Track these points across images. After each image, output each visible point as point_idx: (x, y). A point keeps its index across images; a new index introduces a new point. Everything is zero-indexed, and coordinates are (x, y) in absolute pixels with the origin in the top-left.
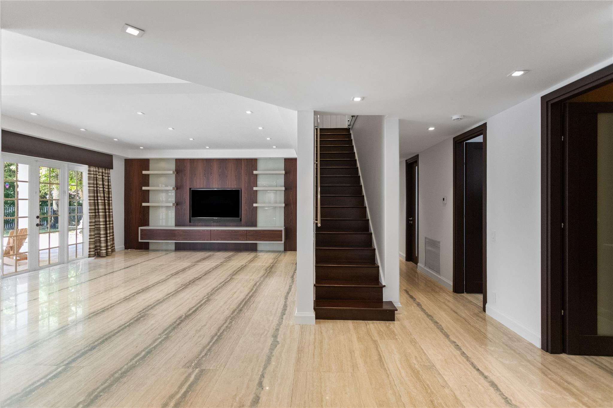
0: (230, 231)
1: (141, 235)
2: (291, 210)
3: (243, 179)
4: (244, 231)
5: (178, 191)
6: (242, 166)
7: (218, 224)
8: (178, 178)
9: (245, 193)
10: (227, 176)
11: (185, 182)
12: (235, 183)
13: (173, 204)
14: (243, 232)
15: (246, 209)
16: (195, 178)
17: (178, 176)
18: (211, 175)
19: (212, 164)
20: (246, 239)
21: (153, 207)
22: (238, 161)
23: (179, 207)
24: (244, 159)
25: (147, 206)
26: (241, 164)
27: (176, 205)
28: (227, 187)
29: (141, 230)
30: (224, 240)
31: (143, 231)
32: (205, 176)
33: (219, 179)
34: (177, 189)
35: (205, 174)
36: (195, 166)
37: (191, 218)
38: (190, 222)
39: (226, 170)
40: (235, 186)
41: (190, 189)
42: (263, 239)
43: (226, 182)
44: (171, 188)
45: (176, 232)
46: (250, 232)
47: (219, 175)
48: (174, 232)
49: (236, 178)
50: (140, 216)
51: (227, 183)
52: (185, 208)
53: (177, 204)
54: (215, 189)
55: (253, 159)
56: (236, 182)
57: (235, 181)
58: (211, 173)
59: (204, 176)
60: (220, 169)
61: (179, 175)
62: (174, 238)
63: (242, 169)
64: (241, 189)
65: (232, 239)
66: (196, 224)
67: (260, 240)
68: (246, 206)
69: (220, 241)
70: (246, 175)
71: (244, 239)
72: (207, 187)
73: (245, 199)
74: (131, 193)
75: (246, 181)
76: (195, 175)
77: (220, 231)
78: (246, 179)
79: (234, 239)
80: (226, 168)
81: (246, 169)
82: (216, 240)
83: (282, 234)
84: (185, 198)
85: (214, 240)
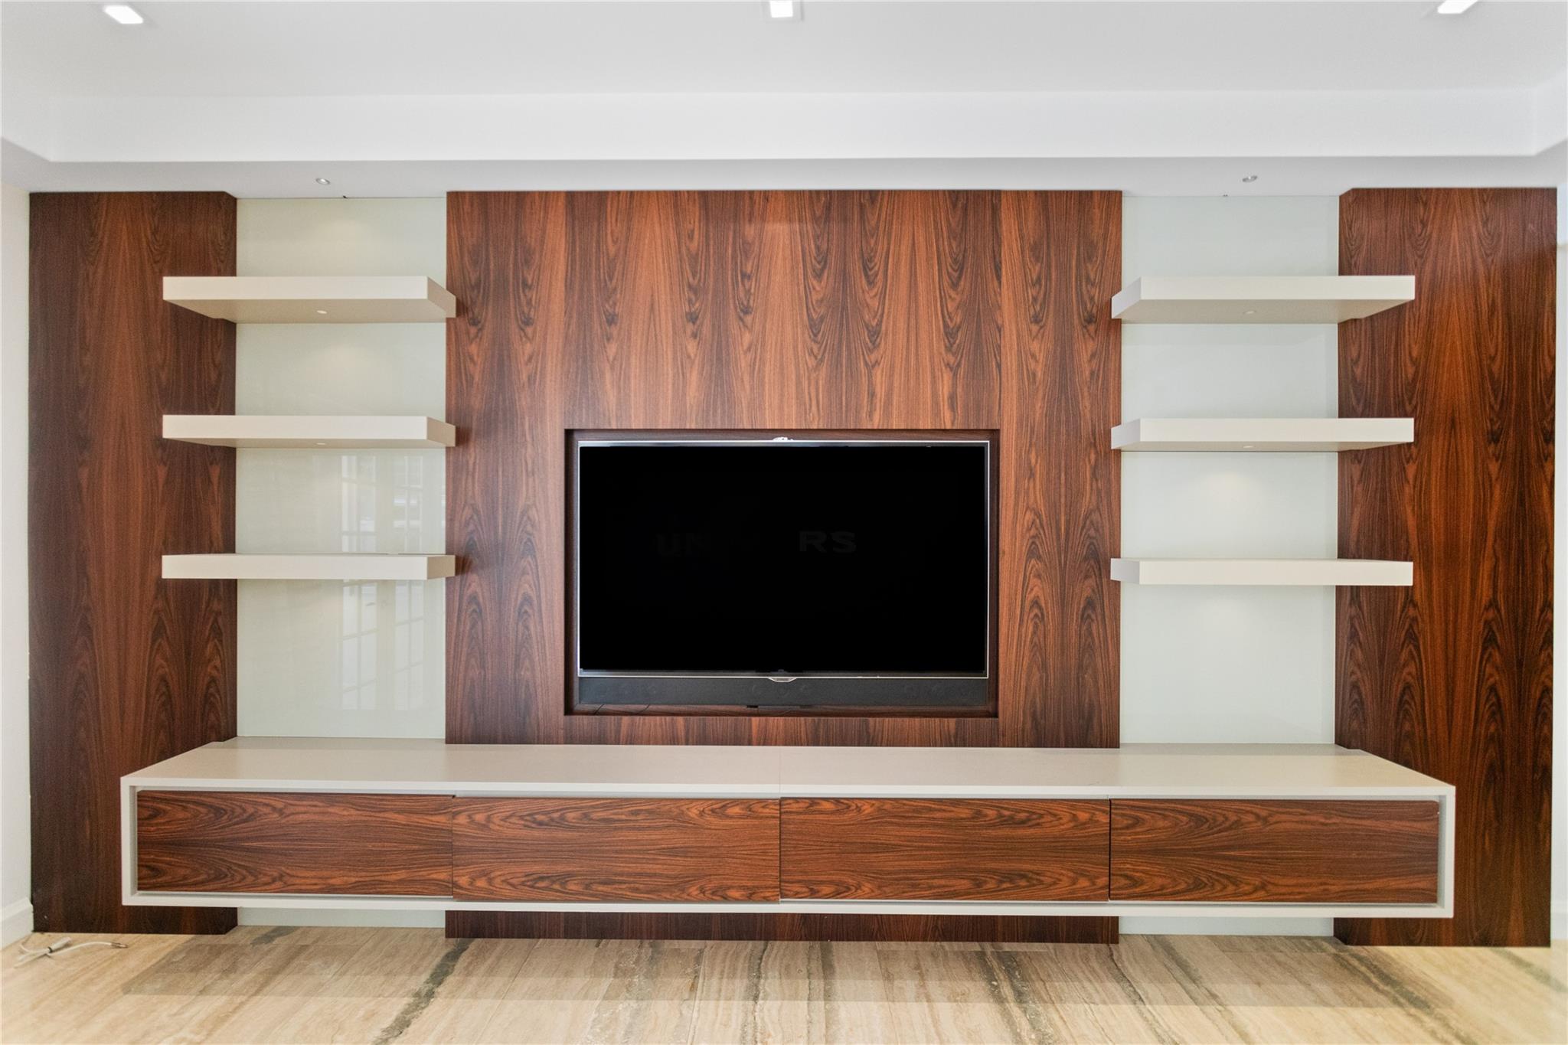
0: (964, 813)
1: (143, 844)
2: (1412, 612)
3: (1010, 361)
5: (474, 454)
6: (1005, 250)
7: (802, 723)
8: (473, 349)
9: (1032, 476)
10: (875, 333)
11: (531, 380)
12: (945, 390)
13: (432, 562)
15: (1036, 603)
16: (612, 348)
17: (473, 330)
18: (748, 319)
19: (751, 231)
20: (1103, 881)
21: (264, 584)
22: (968, 214)
23: (475, 582)
24: (1020, 196)
25: (215, 583)
26: (996, 236)
27: (452, 573)
28: (876, 423)
29: (145, 800)
30: (900, 895)
31: (157, 813)
32: (694, 335)
33: (812, 355)
34: (462, 437)
35: (693, 318)
36: (612, 250)
37: (580, 672)
38: (569, 710)
39: (872, 285)
40: (946, 412)
41: (569, 434)
42: (1257, 882)
43: (871, 384)
44: (416, 429)
45: (462, 819)
46: (1137, 821)
47: (814, 327)
48: (441, 820)
49: (948, 349)
50: (159, 661)
51: (880, 392)
52: (527, 599)
53: (463, 566)
55: (1089, 193)
56: (954, 386)
57: (947, 376)
58: (746, 311)
59: (690, 328)
60: (818, 276)
61: (475, 322)
62: (442, 875)
63: (1004, 279)
64: (994, 434)
65: (979, 884)
66: (619, 725)
67: (1231, 888)
68: (1039, 576)
69: (872, 896)
70: (1036, 320)
71: (1083, 883)
72: (711, 427)
73: (1029, 516)
74: (84, 473)
75: (1039, 374)
76: (612, 320)
77: (867, 809)
78: (1033, 356)
79: (991, 885)
80: (866, 269)
81: (1039, 279)
82: (826, 890)
83: (1433, 841)
84: (524, 512)
85: (813, 894)
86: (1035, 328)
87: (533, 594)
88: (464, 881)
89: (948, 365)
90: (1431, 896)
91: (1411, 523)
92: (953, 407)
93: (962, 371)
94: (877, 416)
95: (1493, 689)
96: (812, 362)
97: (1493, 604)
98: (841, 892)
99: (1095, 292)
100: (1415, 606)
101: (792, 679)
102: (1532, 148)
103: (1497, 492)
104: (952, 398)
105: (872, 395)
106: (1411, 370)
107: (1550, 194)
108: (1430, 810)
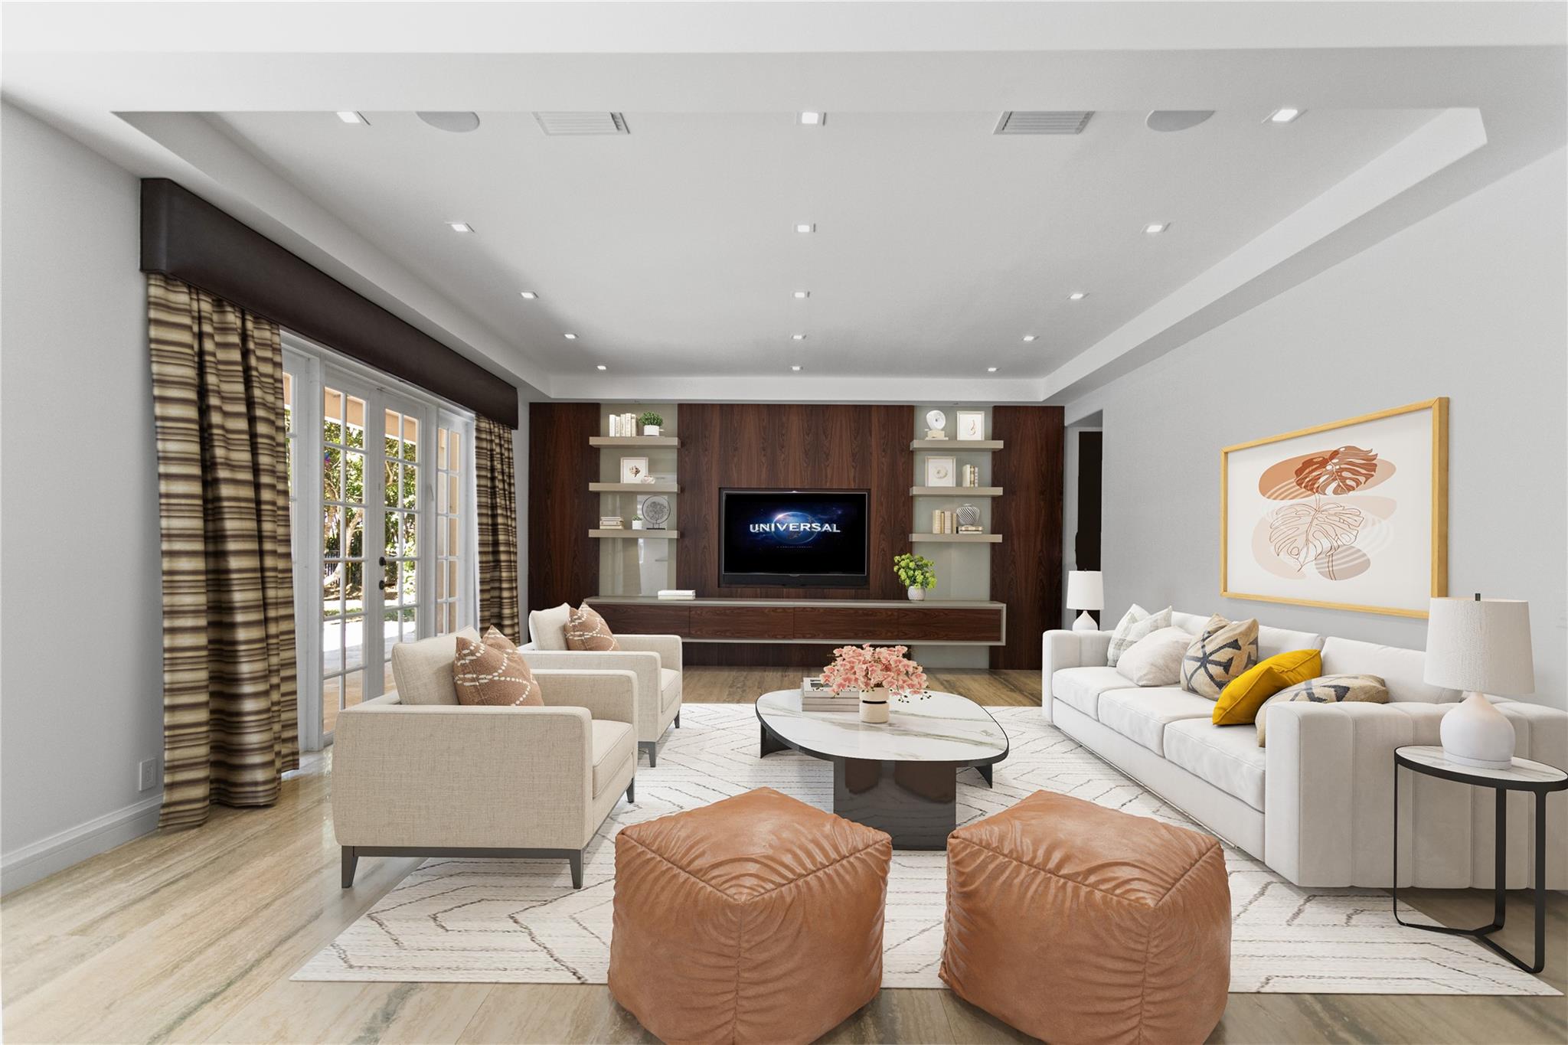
0: (852, 611)
2: (1013, 554)
3: (875, 464)
4: (890, 613)
5: (686, 495)
6: (873, 427)
7: (801, 591)
8: (687, 459)
9: (882, 505)
10: (827, 455)
11: (707, 470)
12: (852, 475)
14: (886, 614)
15: (883, 549)
16: (736, 459)
17: (686, 453)
18: (783, 450)
19: (784, 419)
20: (896, 634)
22: (860, 413)
23: (686, 541)
24: (879, 407)
25: (593, 539)
26: (870, 421)
28: (828, 486)
32: (765, 455)
33: (806, 463)
34: (683, 491)
35: (764, 449)
36: (736, 424)
37: (723, 573)
38: (719, 587)
39: (826, 438)
40: (852, 482)
41: (721, 489)
43: (826, 472)
45: (693, 612)
47: (806, 453)
48: (686, 613)
49: (853, 461)
50: (575, 568)
51: (829, 476)
52: (704, 547)
53: (682, 535)
54: (794, 492)
55: (903, 406)
56: (855, 473)
57: (853, 470)
58: (783, 446)
59: (763, 452)
60: (808, 434)
61: (688, 450)
63: (873, 436)
64: (869, 491)
65: (856, 634)
66: (737, 591)
67: (936, 636)
68: (884, 540)
69: (822, 638)
70: (884, 451)
71: (889, 634)
72: (770, 487)
73: (881, 519)
74: (549, 502)
75: (885, 469)
76: (736, 449)
77: (822, 611)
78: (883, 463)
79: (861, 635)
80: (824, 433)
81: (885, 437)
82: (808, 636)
83: (999, 621)
84: (705, 516)
85: (804, 637)
86: (883, 454)
87: (707, 545)
88: (693, 632)
89: (853, 466)
90: (999, 639)
91: (1013, 522)
92: (854, 481)
93: (857, 469)
94: (828, 484)
95: (1041, 580)
96: (805, 465)
97: (1041, 551)
98: (813, 637)
99: (905, 441)
100: (1014, 551)
101: (798, 575)
102: (1042, 400)
103: (1043, 511)
104: (854, 477)
105: (826, 477)
106: (1014, 469)
107: (1063, 407)
108: (999, 612)
